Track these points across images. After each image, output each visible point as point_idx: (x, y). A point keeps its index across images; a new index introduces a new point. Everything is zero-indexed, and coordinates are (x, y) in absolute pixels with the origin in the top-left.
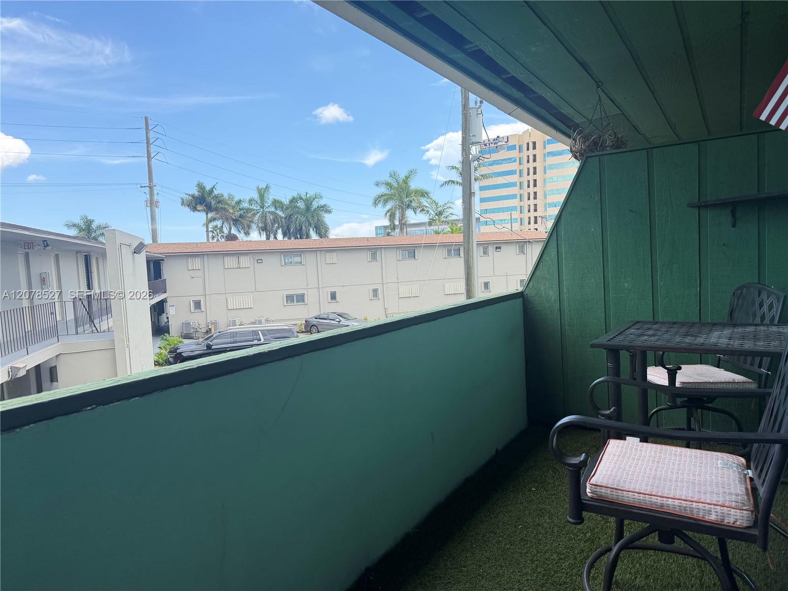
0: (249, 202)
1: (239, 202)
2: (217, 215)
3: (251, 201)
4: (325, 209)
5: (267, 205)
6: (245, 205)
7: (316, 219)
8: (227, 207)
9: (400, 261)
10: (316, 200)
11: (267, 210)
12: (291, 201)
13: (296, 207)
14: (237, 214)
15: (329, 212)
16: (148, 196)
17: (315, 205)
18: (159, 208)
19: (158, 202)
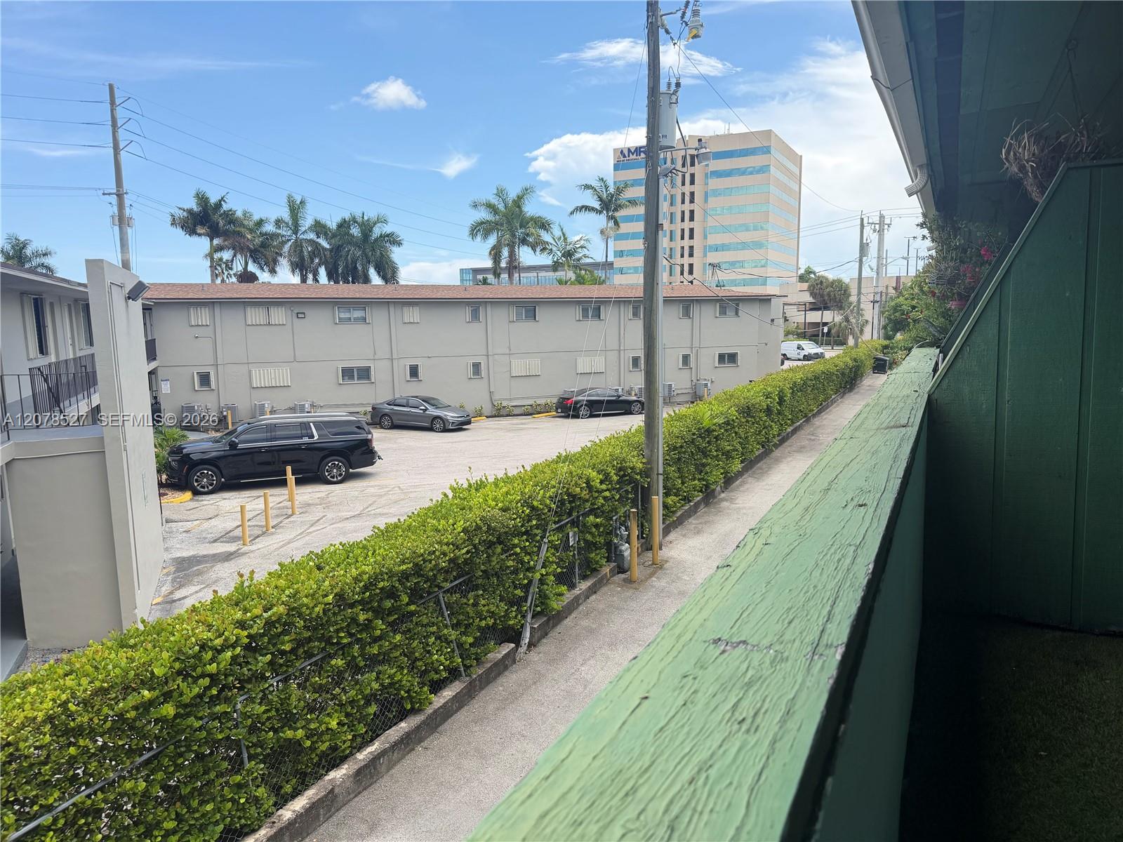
0: (276, 224)
1: (260, 223)
2: (226, 243)
3: (278, 223)
4: (393, 240)
5: (303, 229)
6: (269, 228)
7: (378, 253)
8: (242, 230)
9: (512, 323)
10: (379, 225)
11: (302, 237)
12: (340, 226)
13: (348, 234)
14: (258, 241)
15: (399, 244)
16: (115, 209)
17: (377, 232)
18: (134, 228)
19: (131, 218)
